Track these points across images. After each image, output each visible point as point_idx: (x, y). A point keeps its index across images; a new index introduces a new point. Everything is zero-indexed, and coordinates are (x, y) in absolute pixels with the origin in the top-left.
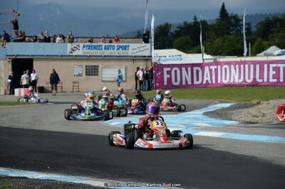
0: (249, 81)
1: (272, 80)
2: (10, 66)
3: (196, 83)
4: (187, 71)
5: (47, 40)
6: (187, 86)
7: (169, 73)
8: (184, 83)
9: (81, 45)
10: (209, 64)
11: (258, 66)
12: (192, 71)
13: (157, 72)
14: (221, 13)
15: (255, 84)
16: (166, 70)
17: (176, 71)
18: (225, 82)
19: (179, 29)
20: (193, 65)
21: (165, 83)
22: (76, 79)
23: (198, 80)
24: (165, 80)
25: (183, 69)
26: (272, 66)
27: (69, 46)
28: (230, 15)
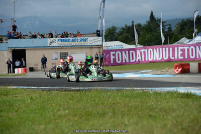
0: (166, 59)
1: (180, 58)
2: (11, 55)
3: (131, 61)
4: (126, 53)
5: (34, 37)
6: (126, 63)
7: (114, 55)
8: (124, 61)
9: (57, 39)
11: (171, 49)
12: (129, 53)
13: (106, 55)
14: (151, 18)
15: (169, 61)
16: (112, 53)
17: (118, 54)
18: (150, 60)
19: (122, 30)
20: (129, 50)
21: (112, 62)
22: (54, 62)
23: (133, 59)
24: (112, 60)
25: (123, 52)
26: (180, 48)
27: (49, 40)
28: (157, 19)
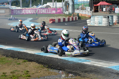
0: (33, 13)
3: (21, 13)
8: (18, 14)
10: (24, 9)
11: (34, 10)
17: (16, 11)
18: (27, 13)
20: (20, 10)
24: (14, 13)
26: (37, 10)
